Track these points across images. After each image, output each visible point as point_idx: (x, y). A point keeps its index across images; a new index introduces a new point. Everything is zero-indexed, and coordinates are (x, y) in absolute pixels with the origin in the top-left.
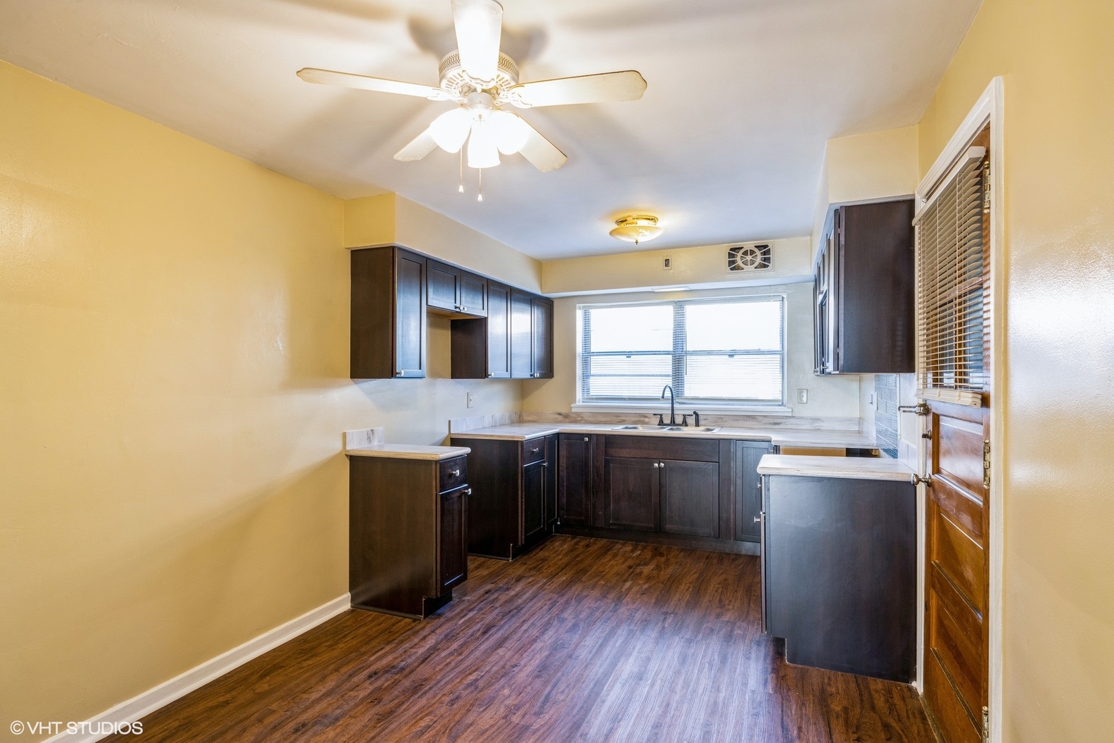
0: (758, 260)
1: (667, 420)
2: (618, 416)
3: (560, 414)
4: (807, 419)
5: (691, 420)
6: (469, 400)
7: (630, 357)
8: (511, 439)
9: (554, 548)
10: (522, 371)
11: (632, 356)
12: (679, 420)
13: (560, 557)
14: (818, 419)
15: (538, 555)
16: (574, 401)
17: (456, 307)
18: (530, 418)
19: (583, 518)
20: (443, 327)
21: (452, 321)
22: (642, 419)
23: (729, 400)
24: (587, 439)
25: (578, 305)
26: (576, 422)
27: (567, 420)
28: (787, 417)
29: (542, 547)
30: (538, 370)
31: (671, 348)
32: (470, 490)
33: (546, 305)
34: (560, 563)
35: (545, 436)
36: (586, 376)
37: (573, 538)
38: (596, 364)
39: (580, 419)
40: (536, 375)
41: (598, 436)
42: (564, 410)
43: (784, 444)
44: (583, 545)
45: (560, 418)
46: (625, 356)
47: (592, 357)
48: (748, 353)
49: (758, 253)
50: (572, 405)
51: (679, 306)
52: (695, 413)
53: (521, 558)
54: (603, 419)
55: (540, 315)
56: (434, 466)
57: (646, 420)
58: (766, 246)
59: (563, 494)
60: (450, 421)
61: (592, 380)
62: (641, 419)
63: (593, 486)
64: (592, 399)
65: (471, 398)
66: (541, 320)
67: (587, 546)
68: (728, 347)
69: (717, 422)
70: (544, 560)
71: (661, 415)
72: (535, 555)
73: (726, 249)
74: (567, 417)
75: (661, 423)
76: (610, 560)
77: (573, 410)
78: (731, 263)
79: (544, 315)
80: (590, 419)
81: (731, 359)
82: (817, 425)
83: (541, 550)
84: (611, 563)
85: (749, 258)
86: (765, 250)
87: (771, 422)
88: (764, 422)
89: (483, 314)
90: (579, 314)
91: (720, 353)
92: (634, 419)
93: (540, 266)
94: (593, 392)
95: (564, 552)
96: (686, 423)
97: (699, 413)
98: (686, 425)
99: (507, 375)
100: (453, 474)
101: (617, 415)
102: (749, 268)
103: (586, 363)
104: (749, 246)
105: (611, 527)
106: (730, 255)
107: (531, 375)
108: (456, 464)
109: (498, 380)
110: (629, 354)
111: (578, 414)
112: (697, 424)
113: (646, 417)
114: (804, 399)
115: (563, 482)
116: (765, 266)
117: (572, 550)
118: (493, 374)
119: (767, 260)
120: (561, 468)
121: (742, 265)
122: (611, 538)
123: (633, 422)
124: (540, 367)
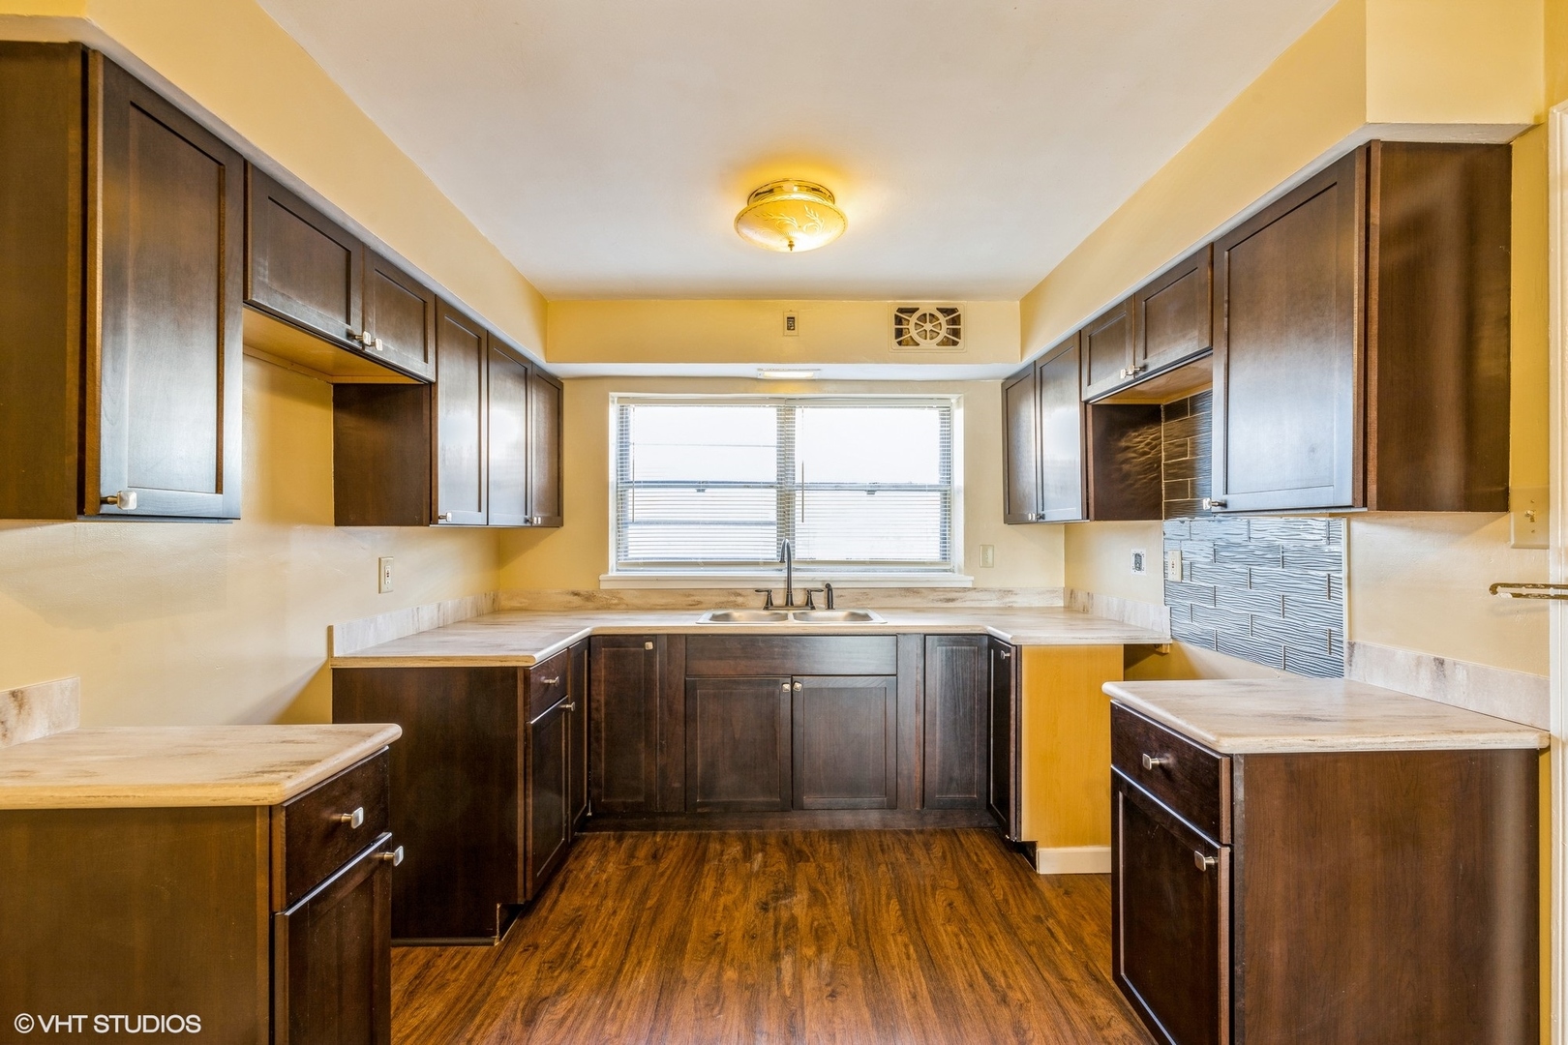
0: (943, 333)
1: (779, 600)
2: (689, 595)
3: (576, 594)
4: (994, 592)
5: (819, 599)
6: (382, 574)
7: (703, 491)
8: (498, 664)
9: (588, 876)
10: (507, 513)
11: (707, 490)
12: (799, 598)
13: (609, 903)
14: (1009, 592)
15: (558, 908)
16: (606, 570)
17: (350, 335)
18: (515, 604)
19: (641, 799)
20: (308, 397)
21: (338, 387)
22: (732, 598)
23: (872, 563)
24: (650, 645)
25: (611, 394)
26: (607, 608)
27: (590, 605)
28: (965, 590)
29: (560, 878)
30: (538, 510)
31: (774, 479)
32: (400, 850)
33: (553, 388)
34: (615, 922)
35: (568, 648)
36: (622, 524)
37: (620, 840)
38: (641, 503)
39: (616, 601)
40: (537, 520)
41: (672, 638)
42: (583, 587)
43: (1031, 642)
44: (646, 858)
45: (576, 601)
46: (694, 490)
47: (636, 490)
48: (897, 488)
49: (942, 319)
50: (602, 577)
51: (787, 407)
52: (828, 586)
53: (518, 926)
54: (663, 601)
55: (541, 406)
56: (261, 824)
57: (740, 600)
58: (954, 311)
59: (599, 755)
60: (330, 629)
61: (632, 530)
62: (730, 598)
63: (661, 734)
64: (637, 564)
65: (389, 569)
66: (542, 415)
67: (655, 857)
68: (866, 480)
69: (858, 600)
70: (576, 922)
71: (769, 592)
72: (551, 910)
73: (890, 307)
74: (590, 600)
75: (769, 605)
76: (716, 895)
77: (604, 586)
78: (899, 333)
79: (548, 406)
80: (637, 602)
81: (870, 497)
82: (1007, 600)
83: (562, 888)
84: (722, 901)
85: (928, 326)
86: (952, 315)
87: (942, 597)
88: (931, 597)
89: (425, 371)
90: (613, 412)
91: (853, 488)
92: (718, 599)
93: (546, 303)
94: (634, 554)
95: (613, 885)
96: (812, 604)
97: (833, 586)
98: (813, 608)
99: (479, 519)
100: (339, 823)
101: (687, 593)
102: (928, 345)
103: (621, 499)
104: (928, 306)
105: (699, 810)
106: (899, 321)
107: (526, 521)
108: (352, 788)
109: (460, 530)
110: (701, 486)
111: (612, 593)
112: (830, 606)
113: (740, 595)
114: (990, 560)
115: (599, 731)
116: (955, 343)
117: (631, 875)
118: (449, 515)
119: (956, 333)
120: (594, 705)
121: (917, 338)
122: (694, 827)
123: (716, 604)
124: (541, 507)
